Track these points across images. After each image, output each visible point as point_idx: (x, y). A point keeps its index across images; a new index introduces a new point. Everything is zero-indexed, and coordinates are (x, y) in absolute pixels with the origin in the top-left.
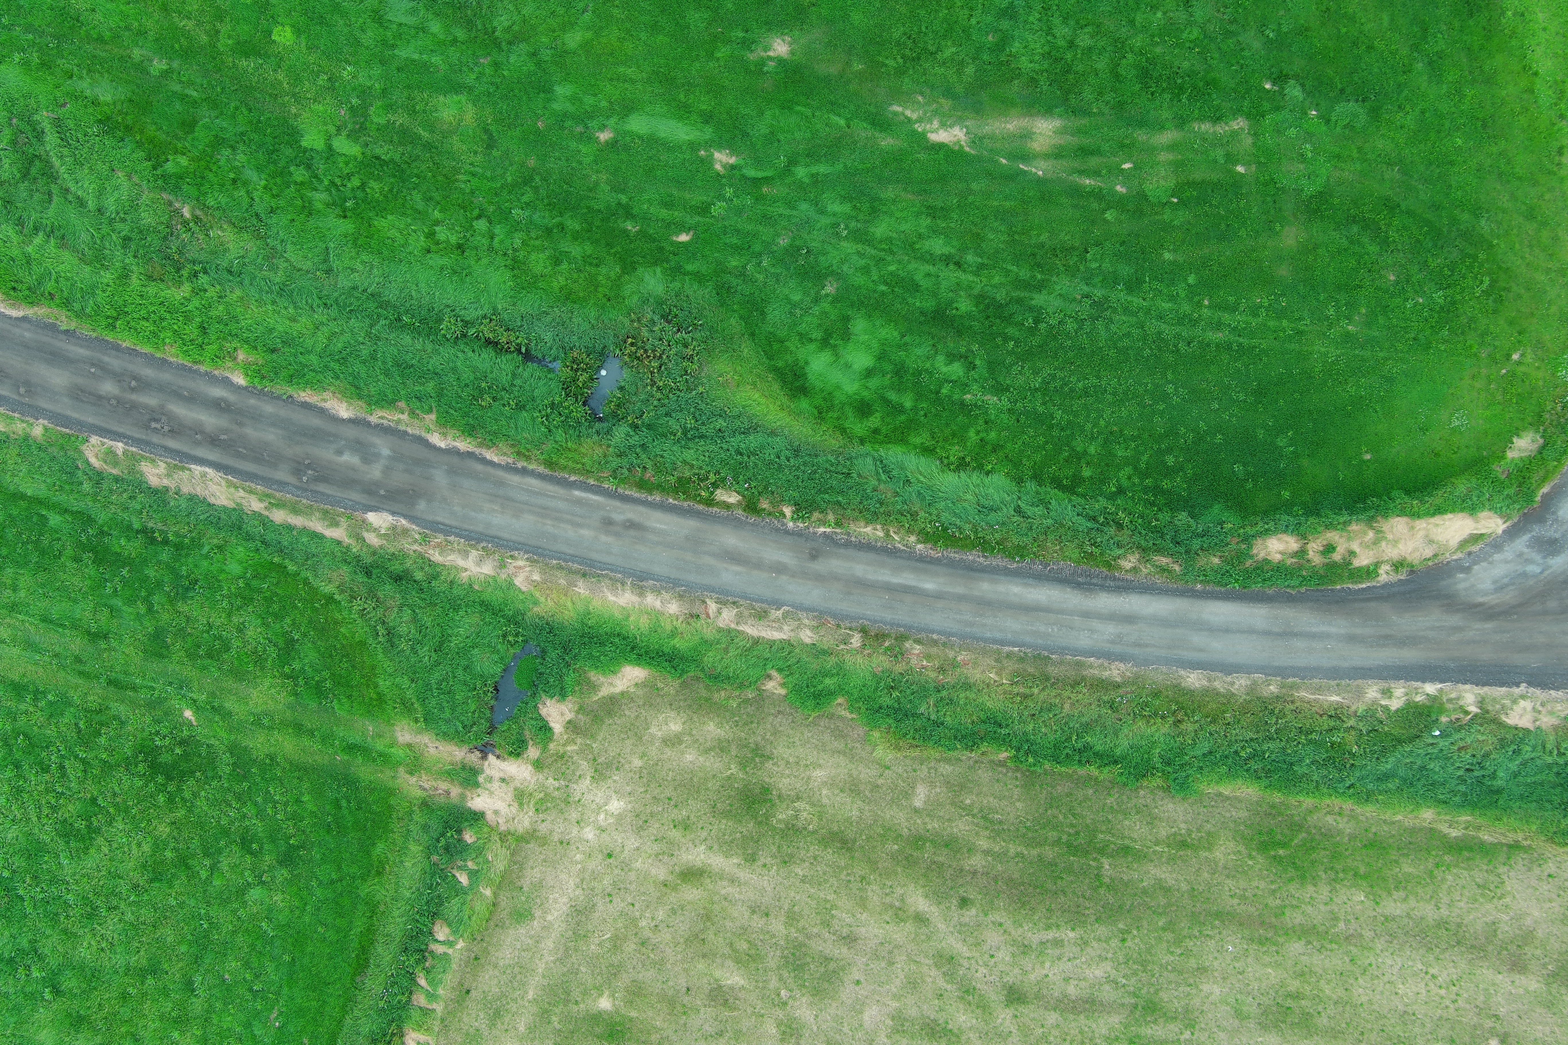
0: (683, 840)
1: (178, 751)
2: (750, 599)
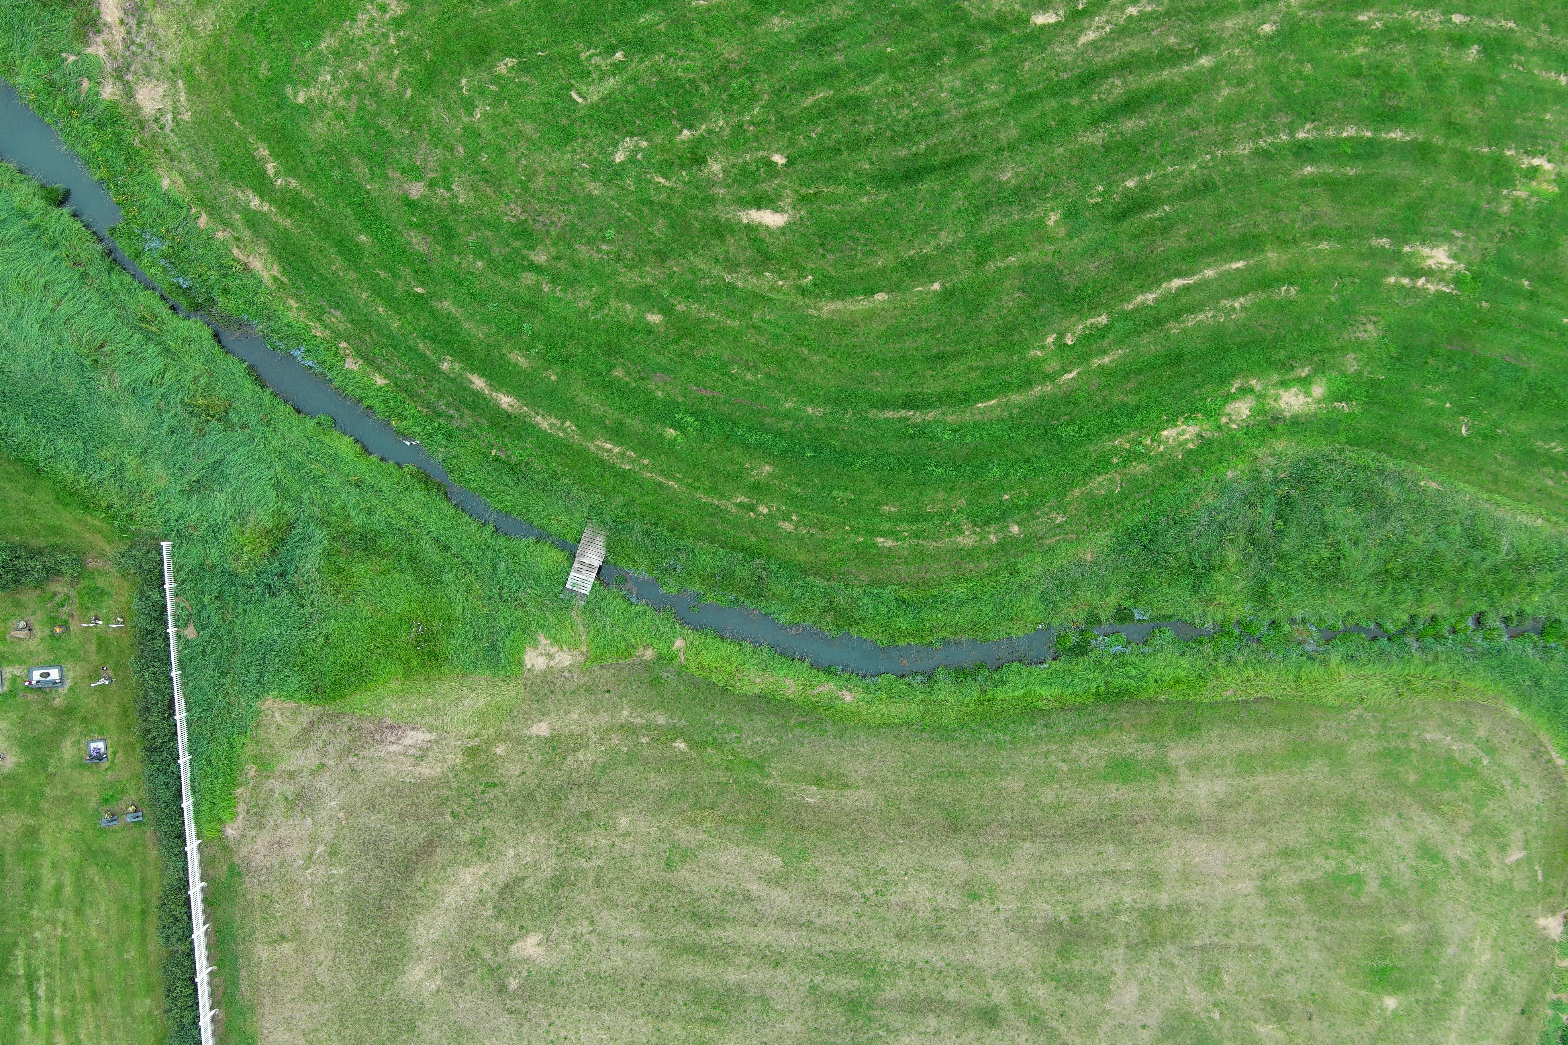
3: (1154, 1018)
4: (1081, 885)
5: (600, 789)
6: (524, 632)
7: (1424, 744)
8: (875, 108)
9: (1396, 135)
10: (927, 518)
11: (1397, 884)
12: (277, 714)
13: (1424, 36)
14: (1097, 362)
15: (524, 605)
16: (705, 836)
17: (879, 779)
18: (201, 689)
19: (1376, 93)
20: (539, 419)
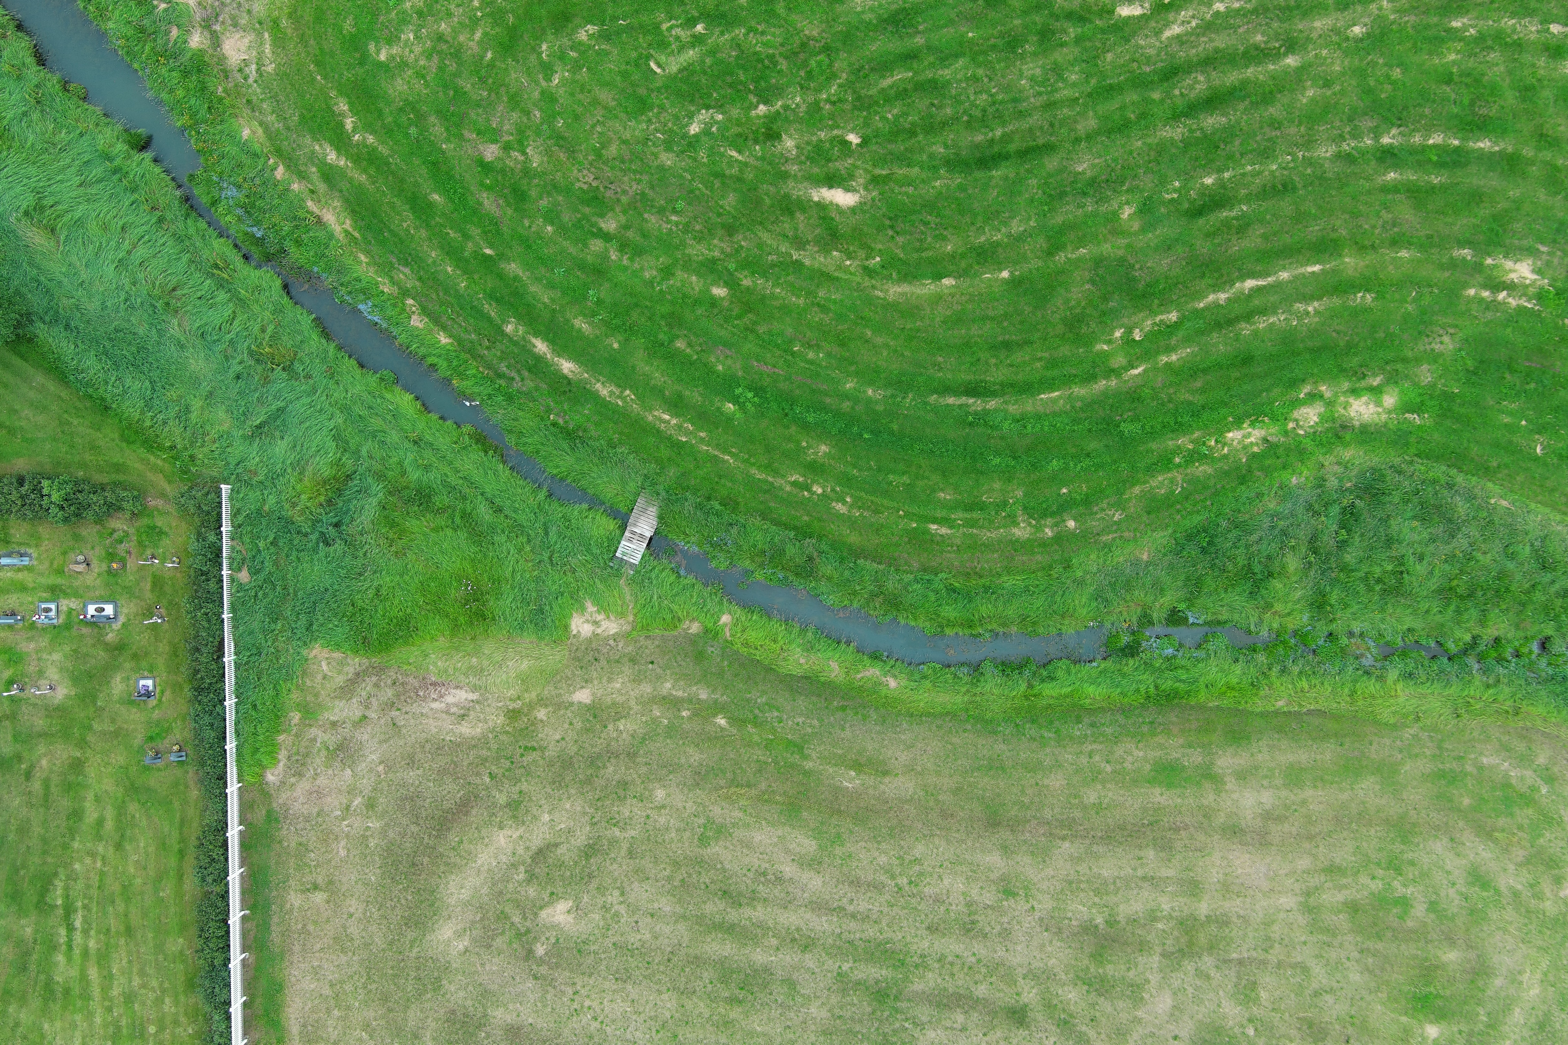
3: (1186, 1029)
4: (1118, 889)
5: (638, 760)
6: (572, 598)
7: (1481, 768)
8: (954, 92)
9: (1484, 145)
10: (982, 507)
11: (1445, 910)
12: (324, 664)
13: (1520, 45)
14: (1164, 359)
15: (574, 571)
16: (741, 815)
17: (919, 769)
18: (251, 633)
19: (1466, 101)
20: (598, 386)
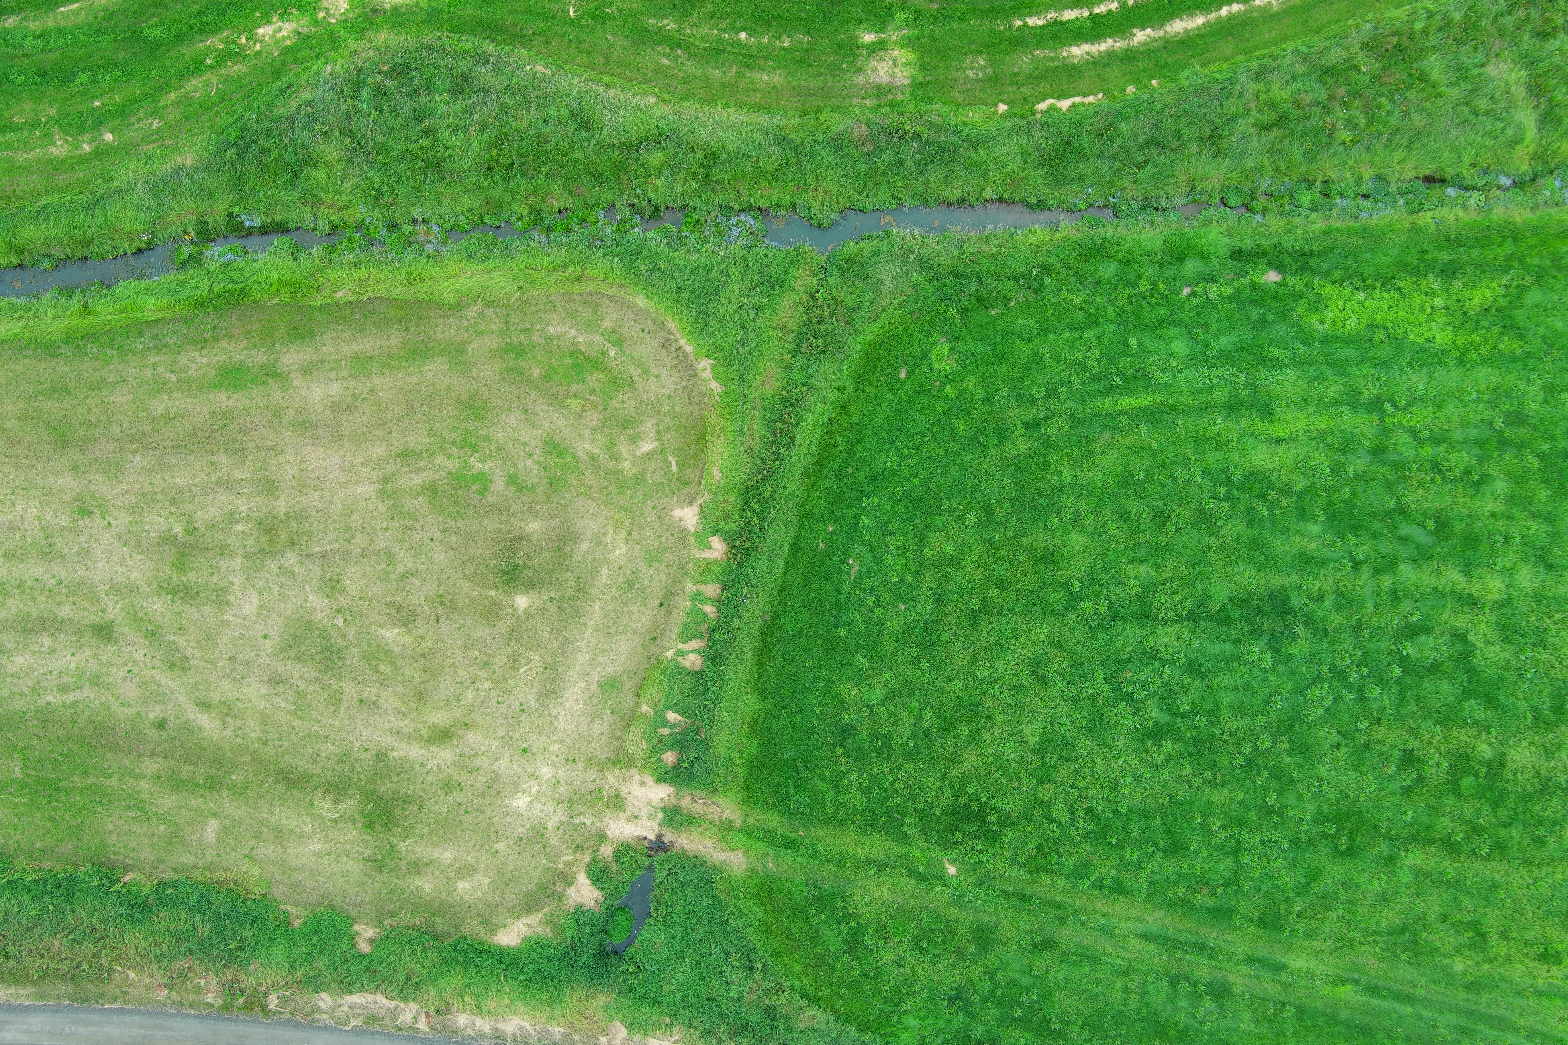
0: (451, 771)
1: (959, 836)
2: (385, 1034)
3: (276, 626)
4: (194, 496)
7: (549, 338)
10: (15, 128)
11: (524, 481)
